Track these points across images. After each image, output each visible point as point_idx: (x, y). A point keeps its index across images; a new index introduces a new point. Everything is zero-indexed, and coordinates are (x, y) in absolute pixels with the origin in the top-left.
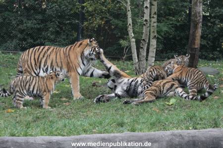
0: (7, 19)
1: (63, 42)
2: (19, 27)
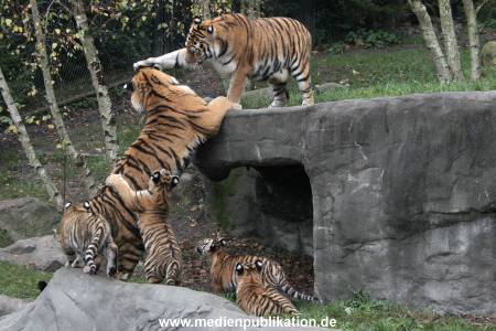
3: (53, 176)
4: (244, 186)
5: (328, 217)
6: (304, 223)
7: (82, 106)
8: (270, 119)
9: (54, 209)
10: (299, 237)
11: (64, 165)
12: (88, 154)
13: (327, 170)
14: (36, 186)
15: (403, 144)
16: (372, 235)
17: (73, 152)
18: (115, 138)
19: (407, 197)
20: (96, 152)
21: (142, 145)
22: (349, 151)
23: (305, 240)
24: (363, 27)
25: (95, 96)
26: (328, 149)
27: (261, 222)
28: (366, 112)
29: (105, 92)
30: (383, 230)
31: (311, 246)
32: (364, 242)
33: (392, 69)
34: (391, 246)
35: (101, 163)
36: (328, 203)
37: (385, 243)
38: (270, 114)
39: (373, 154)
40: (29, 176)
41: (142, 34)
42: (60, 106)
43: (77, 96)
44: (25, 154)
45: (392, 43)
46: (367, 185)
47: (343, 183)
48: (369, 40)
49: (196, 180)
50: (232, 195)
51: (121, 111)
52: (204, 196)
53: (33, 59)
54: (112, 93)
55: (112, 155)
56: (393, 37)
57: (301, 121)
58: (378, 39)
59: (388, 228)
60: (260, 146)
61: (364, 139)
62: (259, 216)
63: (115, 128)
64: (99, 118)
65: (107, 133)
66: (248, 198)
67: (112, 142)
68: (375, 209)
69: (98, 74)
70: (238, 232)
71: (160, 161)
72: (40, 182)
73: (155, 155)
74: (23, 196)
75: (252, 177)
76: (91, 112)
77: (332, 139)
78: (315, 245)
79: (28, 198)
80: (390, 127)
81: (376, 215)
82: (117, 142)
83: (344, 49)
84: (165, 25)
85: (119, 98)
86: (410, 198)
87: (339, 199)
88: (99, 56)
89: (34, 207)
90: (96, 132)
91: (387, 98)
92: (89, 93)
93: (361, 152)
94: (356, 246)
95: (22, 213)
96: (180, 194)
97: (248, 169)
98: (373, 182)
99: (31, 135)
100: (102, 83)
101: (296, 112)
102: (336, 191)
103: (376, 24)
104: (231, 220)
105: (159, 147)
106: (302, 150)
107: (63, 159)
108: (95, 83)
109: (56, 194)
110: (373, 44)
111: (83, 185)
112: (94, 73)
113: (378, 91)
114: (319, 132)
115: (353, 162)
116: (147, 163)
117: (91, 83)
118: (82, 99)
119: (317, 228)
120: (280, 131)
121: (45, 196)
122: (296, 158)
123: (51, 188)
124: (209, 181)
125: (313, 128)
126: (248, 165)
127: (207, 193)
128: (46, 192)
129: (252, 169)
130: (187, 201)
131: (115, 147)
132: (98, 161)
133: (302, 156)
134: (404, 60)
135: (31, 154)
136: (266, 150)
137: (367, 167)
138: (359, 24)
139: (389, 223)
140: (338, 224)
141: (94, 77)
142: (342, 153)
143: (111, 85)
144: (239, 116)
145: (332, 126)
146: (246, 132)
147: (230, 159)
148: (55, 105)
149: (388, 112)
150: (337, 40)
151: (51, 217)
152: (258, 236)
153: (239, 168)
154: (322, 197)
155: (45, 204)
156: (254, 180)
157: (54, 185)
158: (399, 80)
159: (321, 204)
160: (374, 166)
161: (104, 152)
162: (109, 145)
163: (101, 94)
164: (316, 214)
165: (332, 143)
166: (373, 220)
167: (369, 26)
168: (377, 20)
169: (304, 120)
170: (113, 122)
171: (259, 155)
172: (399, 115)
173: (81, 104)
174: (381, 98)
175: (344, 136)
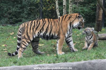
0: (2, 7)
1: (32, 19)
2: (8, 11)
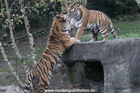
3: (13, 65)
4: (80, 69)
5: (110, 80)
6: (101, 82)
7: (23, 41)
8: (89, 45)
9: (13, 76)
10: (99, 87)
11: (17, 61)
12: (25, 57)
13: (109, 64)
14: (7, 68)
15: (136, 55)
16: (125, 87)
17: (20, 56)
18: (35, 52)
19: (137, 73)
20: (28, 56)
21: (47, 52)
22: (117, 57)
23: (101, 88)
24: (122, 13)
25: (28, 37)
26: (109, 56)
27: (86, 81)
28: (123, 44)
29: (31, 36)
30: (129, 85)
31: (103, 90)
32: (122, 89)
33: (132, 28)
34: (131, 90)
35: (30, 60)
36: (109, 75)
37: (129, 89)
38: (90, 44)
39: (125, 58)
40: (4, 64)
41: (45, 15)
42: (16, 40)
43: (21, 37)
44: (3, 57)
45: (132, 19)
46: (123, 69)
47: (115, 68)
48: (124, 18)
49: (63, 66)
50: (75, 72)
51: (37, 42)
52: (66, 72)
53: (5, 24)
54: (34, 36)
55: (34, 58)
56: (132, 17)
57: (100, 46)
58: (127, 18)
59: (131, 84)
60: (86, 55)
61: (122, 53)
62: (85, 79)
63: (35, 48)
64: (29, 44)
65: (32, 50)
66: (81, 73)
67: (34, 53)
68: (126, 77)
69: (29, 29)
70: (77, 85)
71: (54, 57)
72: (8, 67)
73: (52, 55)
74: (2, 71)
75: (83, 65)
76: (26, 42)
77: (111, 52)
78: (105, 90)
79: (4, 72)
80: (131, 49)
81: (126, 79)
82: (35, 53)
83: (115, 21)
84: (52, 13)
85: (36, 38)
86: (138, 74)
87: (113, 74)
88: (29, 23)
89: (6, 75)
90: (28, 49)
91: (130, 39)
92: (26, 36)
93: (121, 57)
94: (119, 90)
95: (2, 77)
96: (57, 71)
97: (81, 63)
98: (125, 68)
99: (5, 50)
100: (30, 32)
101: (99, 43)
102: (112, 71)
103: (127, 13)
104: (75, 81)
105: (53, 52)
106: (101, 56)
107: (16, 59)
108: (28, 32)
109: (14, 71)
110: (125, 20)
111: (23, 68)
112: (27, 29)
113: (127, 36)
114: (106, 50)
115: (118, 61)
116: (50, 57)
117: (26, 32)
118: (23, 38)
119: (105, 84)
120: (93, 50)
121: (10, 72)
122: (98, 59)
123: (12, 69)
124: (67, 67)
125: (104, 49)
126: (81, 62)
127: (67, 71)
128: (10, 70)
129: (82, 63)
130: (60, 74)
131: (35, 55)
132: (28, 60)
133: (100, 59)
134: (136, 25)
135: (5, 57)
136: (88, 56)
137: (123, 63)
138: (121, 13)
139: (131, 82)
140: (113, 82)
141: (28, 30)
142: (115, 58)
143: (33, 33)
144: (78, 44)
145: (111, 48)
146: (81, 50)
147: (75, 59)
148: (14, 40)
149: (131, 44)
150: (113, 18)
151: (12, 79)
152: (84, 86)
153: (78, 63)
154: (107, 73)
155: (10, 74)
156: (83, 67)
157: (13, 68)
158: (135, 32)
159: (107, 75)
160: (126, 62)
161: (31, 56)
162: (33, 54)
163: (30, 36)
164: (105, 79)
165: (111, 54)
166: (125, 81)
167: (124, 13)
168: (127, 11)
169: (101, 46)
170: (34, 46)
171: (85, 58)
172: (135, 45)
173: (23, 39)
174: (129, 39)
175: (115, 52)
